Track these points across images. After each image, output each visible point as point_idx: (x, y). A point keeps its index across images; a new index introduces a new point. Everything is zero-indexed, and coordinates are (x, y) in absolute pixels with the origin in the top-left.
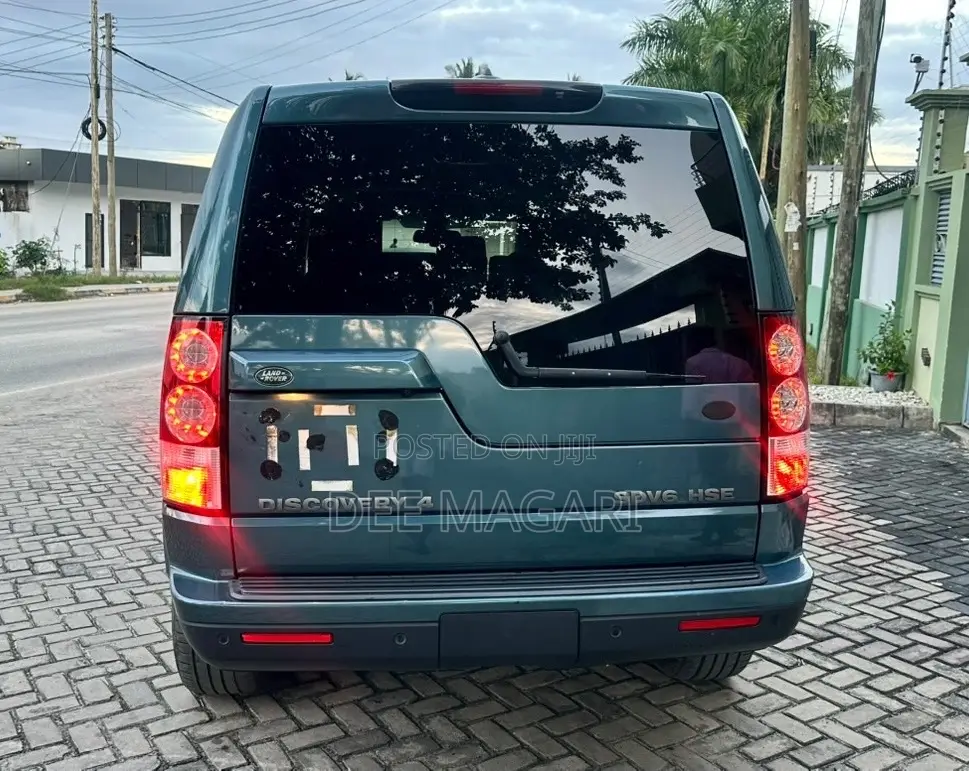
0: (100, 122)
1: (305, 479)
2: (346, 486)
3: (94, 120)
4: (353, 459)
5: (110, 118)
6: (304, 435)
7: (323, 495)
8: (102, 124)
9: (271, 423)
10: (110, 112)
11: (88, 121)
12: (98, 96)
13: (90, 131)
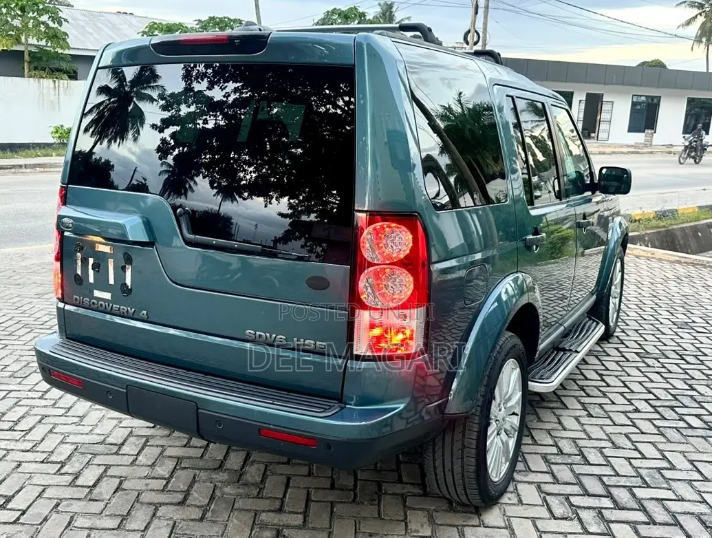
0: (476, 32)
1: (92, 288)
2: (107, 296)
3: (472, 31)
4: (112, 281)
5: (485, 29)
6: (91, 261)
7: (99, 299)
8: (478, 34)
9: (79, 252)
10: (485, 24)
11: (469, 32)
12: (476, 13)
13: (468, 39)
